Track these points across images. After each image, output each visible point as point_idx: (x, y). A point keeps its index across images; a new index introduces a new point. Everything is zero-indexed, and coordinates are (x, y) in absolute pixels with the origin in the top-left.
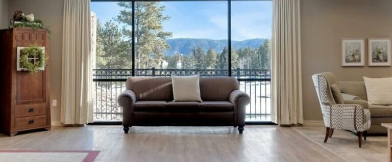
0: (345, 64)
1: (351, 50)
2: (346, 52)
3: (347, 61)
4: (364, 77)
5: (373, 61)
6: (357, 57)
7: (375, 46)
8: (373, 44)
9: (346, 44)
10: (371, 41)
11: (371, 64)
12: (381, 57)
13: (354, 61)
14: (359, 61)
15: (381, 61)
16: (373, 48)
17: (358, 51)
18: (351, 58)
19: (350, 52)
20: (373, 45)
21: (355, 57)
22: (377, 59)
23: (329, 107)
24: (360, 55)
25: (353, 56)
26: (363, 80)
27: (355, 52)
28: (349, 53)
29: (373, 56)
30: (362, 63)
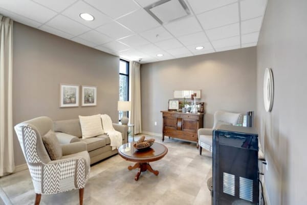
0: (63, 105)
1: (69, 93)
2: (64, 95)
3: (65, 103)
4: (80, 116)
5: (85, 103)
6: (73, 99)
7: (86, 91)
8: (85, 89)
9: (64, 88)
10: (84, 88)
11: (84, 105)
12: (90, 100)
13: (71, 102)
14: (75, 102)
15: (90, 102)
16: (85, 93)
17: (74, 95)
18: (68, 101)
19: (68, 95)
20: (85, 91)
21: (71, 100)
22: (87, 101)
23: (40, 168)
24: (75, 98)
25: (70, 98)
26: (78, 118)
27: (71, 96)
28: (66, 96)
29: (85, 98)
30: (77, 104)
